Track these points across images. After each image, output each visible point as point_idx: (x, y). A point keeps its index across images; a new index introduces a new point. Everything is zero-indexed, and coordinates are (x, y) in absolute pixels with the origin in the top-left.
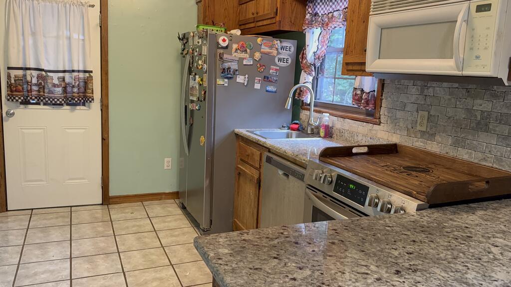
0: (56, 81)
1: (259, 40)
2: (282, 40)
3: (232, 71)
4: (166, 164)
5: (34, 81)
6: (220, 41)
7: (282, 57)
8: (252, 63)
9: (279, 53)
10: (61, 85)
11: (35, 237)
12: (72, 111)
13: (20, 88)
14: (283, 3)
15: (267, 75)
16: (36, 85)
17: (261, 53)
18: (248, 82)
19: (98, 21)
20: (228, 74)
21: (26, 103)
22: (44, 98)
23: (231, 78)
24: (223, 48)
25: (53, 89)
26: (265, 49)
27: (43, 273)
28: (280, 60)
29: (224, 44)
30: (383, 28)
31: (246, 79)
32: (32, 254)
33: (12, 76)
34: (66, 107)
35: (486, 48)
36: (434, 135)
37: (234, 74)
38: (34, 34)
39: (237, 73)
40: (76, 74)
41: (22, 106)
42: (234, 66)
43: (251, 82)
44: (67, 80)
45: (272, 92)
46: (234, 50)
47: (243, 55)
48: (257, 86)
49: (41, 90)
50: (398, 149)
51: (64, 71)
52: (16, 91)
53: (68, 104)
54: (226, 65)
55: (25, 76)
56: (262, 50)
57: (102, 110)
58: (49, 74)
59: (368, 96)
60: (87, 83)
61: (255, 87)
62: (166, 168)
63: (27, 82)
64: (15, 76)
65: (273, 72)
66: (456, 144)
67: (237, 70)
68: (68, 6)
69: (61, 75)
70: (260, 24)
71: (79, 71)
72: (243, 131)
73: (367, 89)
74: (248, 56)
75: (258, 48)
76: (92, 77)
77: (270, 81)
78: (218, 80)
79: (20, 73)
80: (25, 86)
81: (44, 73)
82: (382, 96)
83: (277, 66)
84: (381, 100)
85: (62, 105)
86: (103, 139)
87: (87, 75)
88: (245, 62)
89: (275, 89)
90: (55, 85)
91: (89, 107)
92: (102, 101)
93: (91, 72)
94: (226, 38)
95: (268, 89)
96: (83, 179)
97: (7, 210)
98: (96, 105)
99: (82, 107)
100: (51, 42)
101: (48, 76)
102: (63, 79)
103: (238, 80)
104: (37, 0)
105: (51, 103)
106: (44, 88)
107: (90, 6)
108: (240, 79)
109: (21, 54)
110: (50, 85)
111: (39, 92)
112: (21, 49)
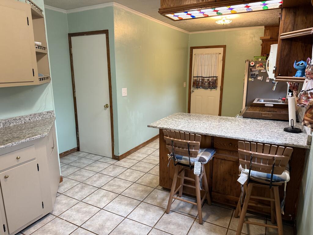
0: (206, 81)
3: (256, 75)
8: (265, 71)
12: (211, 90)
13: (196, 83)
16: (201, 82)
18: (263, 79)
19: (222, 59)
20: (254, 76)
21: (197, 88)
22: (203, 86)
23: (255, 78)
24: (252, 66)
31: (262, 78)
33: (194, 79)
34: (209, 89)
38: (201, 65)
40: (212, 78)
41: (196, 89)
42: (257, 73)
43: (265, 79)
44: (210, 80)
46: (257, 67)
47: (261, 68)
52: (195, 84)
53: (210, 88)
54: (253, 73)
57: (220, 90)
60: (216, 81)
61: (267, 81)
63: (198, 81)
67: (258, 75)
68: (212, 55)
69: (208, 78)
71: (214, 77)
74: (263, 69)
76: (217, 79)
78: (249, 79)
79: (196, 78)
81: (203, 78)
85: (208, 89)
86: (220, 101)
88: (262, 72)
90: (206, 82)
91: (216, 89)
92: (221, 87)
93: (217, 77)
95: (273, 82)
99: (214, 89)
100: (206, 67)
101: (204, 79)
102: (209, 80)
103: (258, 78)
104: (203, 54)
105: (204, 88)
106: (203, 83)
107: (219, 54)
108: (259, 78)
109: (197, 72)
110: (204, 82)
111: (201, 84)
112: (197, 70)
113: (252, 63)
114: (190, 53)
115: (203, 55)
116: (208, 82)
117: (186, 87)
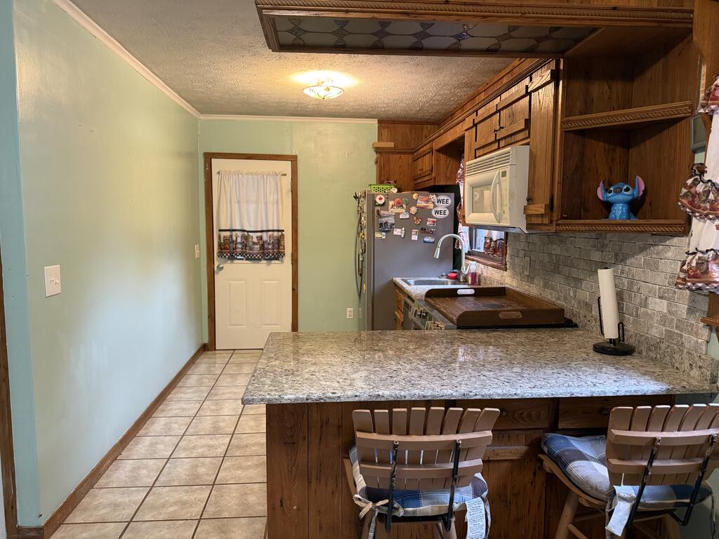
0: (255, 240)
1: (415, 196)
2: (438, 194)
3: (389, 225)
4: (348, 314)
5: (239, 240)
6: (377, 200)
7: (438, 209)
8: (408, 217)
9: (435, 206)
10: (259, 243)
12: (268, 264)
13: (228, 246)
14: (437, 160)
15: (424, 227)
16: (240, 243)
17: (417, 207)
18: (405, 234)
19: (290, 187)
20: (385, 227)
21: (232, 258)
22: (246, 255)
23: (388, 231)
24: (379, 205)
25: (253, 246)
26: (421, 203)
28: (437, 212)
29: (381, 202)
30: (473, 187)
31: (403, 232)
33: (222, 237)
34: (263, 262)
35: (506, 205)
36: (533, 278)
37: (391, 228)
38: (239, 202)
39: (394, 226)
40: (271, 233)
41: (229, 261)
42: (391, 220)
43: (408, 234)
44: (265, 238)
45: (431, 242)
46: (390, 207)
47: (400, 210)
48: (415, 238)
49: (244, 248)
50: (507, 292)
51: (262, 231)
52: (225, 249)
53: (265, 259)
54: (384, 220)
55: (231, 236)
56: (418, 205)
57: (292, 263)
59: (496, 245)
60: (279, 242)
61: (413, 239)
62: (348, 317)
63: (233, 241)
64: (224, 237)
65: (430, 224)
66: (546, 286)
67: (393, 224)
68: (265, 176)
69: (259, 234)
70: (420, 181)
71: (273, 231)
72: (399, 280)
73: (494, 239)
74: (404, 211)
75: (414, 203)
76: (283, 235)
77: (428, 233)
78: (376, 234)
79: (228, 234)
80: (231, 245)
81: (246, 233)
83: (435, 218)
84: (506, 247)
85: (260, 260)
86: (293, 289)
87: (280, 233)
88: (401, 217)
89: (433, 240)
90: (254, 243)
91: (282, 261)
92: (292, 256)
93: (283, 231)
94: (382, 197)
95: (425, 240)
96: (276, 324)
97: (215, 350)
98: (288, 260)
99: (277, 262)
100: (252, 207)
101: (249, 235)
102: (261, 238)
103: (395, 233)
104: (242, 174)
105: (251, 258)
106: (246, 246)
107: (282, 175)
108: (397, 232)
109: (229, 218)
110: (251, 243)
111: (242, 249)
112: (229, 214)
113: (381, 199)
114: (205, 168)
115: (240, 176)
116: (261, 242)
117: (199, 258)
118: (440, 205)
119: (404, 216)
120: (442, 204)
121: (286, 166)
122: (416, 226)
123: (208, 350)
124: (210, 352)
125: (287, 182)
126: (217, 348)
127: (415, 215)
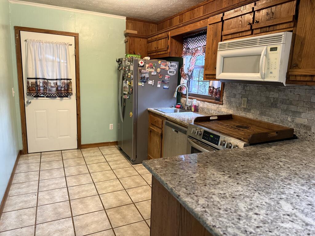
0: (53, 85)
1: (159, 62)
2: (171, 62)
3: (146, 78)
4: (110, 127)
5: (41, 85)
6: (140, 63)
7: (171, 70)
8: (156, 74)
9: (169, 69)
10: (55, 87)
11: (45, 166)
12: (61, 100)
13: (34, 89)
14: (171, 43)
15: (164, 80)
16: (42, 87)
17: (161, 69)
18: (154, 84)
19: (74, 53)
20: (144, 80)
21: (37, 96)
22: (47, 94)
23: (145, 82)
24: (141, 66)
25: (51, 89)
26: (163, 67)
27: (52, 184)
28: (170, 72)
29: (142, 65)
30: (224, 57)
31: (153, 82)
32: (45, 175)
33: (30, 83)
34: (58, 98)
35: (275, 69)
36: (250, 110)
39: (148, 79)
40: (63, 81)
41: (35, 98)
42: (147, 76)
43: (156, 84)
44: (58, 84)
45: (167, 89)
46: (146, 68)
47: (151, 70)
48: (159, 86)
49: (45, 90)
50: (233, 117)
51: (57, 80)
52: (32, 90)
53: (59, 97)
54: (143, 75)
55: (36, 82)
56: (161, 67)
57: (76, 99)
58: (49, 81)
59: (217, 91)
60: (68, 85)
61: (158, 86)
62: (110, 129)
63: (38, 86)
64: (32, 83)
65: (167, 79)
66: (261, 114)
68: (58, 45)
69: (55, 81)
70: (159, 53)
71: (64, 79)
72: (152, 109)
73: (216, 87)
74: (154, 71)
75: (159, 66)
76: (71, 82)
77: (165, 83)
78: (139, 83)
79: (34, 81)
80: (36, 88)
81: (46, 80)
82: (223, 90)
83: (169, 75)
84: (223, 92)
85: (56, 97)
86: (77, 115)
87: (69, 81)
88: (152, 74)
89: (168, 87)
90: (52, 87)
91: (70, 98)
92: (76, 95)
93: (71, 79)
94: (143, 62)
95: (164, 87)
96: (67, 136)
98: (73, 97)
99: (66, 98)
100: (50, 64)
101: (48, 82)
102: (56, 84)
103: (149, 83)
104: (42, 42)
105: (50, 96)
106: (46, 88)
107: (70, 45)
108: (150, 82)
109: (34, 71)
110: (50, 87)
111: (44, 90)
112: (34, 68)
113: (142, 63)
116: (57, 86)
117: (14, 97)
118: (171, 67)
119: (154, 73)
120: (172, 67)
121: (72, 40)
122: (160, 79)
123: (23, 154)
124: (24, 155)
125: (72, 49)
126: (29, 153)
127: (159, 73)
